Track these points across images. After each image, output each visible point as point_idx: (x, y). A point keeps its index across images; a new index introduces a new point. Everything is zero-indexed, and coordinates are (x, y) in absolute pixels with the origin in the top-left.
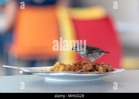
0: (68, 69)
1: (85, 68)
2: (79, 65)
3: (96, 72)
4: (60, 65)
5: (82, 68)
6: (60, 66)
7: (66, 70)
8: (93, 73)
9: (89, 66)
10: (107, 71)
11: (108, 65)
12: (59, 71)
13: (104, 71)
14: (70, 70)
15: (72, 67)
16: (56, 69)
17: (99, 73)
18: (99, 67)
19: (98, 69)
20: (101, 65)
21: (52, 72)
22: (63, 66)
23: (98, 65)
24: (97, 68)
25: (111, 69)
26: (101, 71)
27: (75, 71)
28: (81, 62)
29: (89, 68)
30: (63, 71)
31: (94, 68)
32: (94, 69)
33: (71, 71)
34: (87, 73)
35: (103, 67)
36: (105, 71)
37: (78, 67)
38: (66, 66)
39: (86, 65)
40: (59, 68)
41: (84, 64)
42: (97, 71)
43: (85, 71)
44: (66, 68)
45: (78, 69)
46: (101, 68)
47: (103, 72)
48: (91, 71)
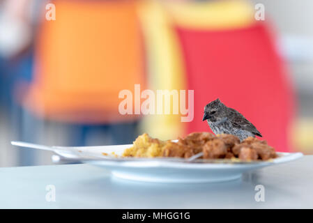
0: (167, 152)
1: (207, 151)
2: (194, 142)
3: (234, 160)
4: (149, 142)
5: (200, 151)
6: (148, 144)
7: (162, 153)
8: (226, 163)
9: (217, 145)
10: (260, 158)
11: (263, 143)
12: (147, 157)
13: (252, 158)
14: (171, 154)
15: (178, 147)
16: (139, 151)
17: (241, 163)
18: (240, 147)
19: (240, 152)
20: (246, 144)
21: (130, 158)
22: (156, 145)
23: (239, 142)
24: (236, 150)
25: (269, 153)
26: (245, 157)
27: (183, 156)
28: (198, 135)
29: (218, 151)
30: (156, 156)
31: (228, 151)
32: (230, 152)
33: (173, 156)
34: (212, 163)
35: (251, 148)
36: (256, 157)
37: (190, 148)
38: (163, 146)
39: (210, 142)
40: (145, 149)
41: (206, 140)
42: (237, 156)
43: (208, 157)
44: (163, 148)
45: (192, 151)
46: (245, 151)
47: (249, 161)
48: (222, 157)
